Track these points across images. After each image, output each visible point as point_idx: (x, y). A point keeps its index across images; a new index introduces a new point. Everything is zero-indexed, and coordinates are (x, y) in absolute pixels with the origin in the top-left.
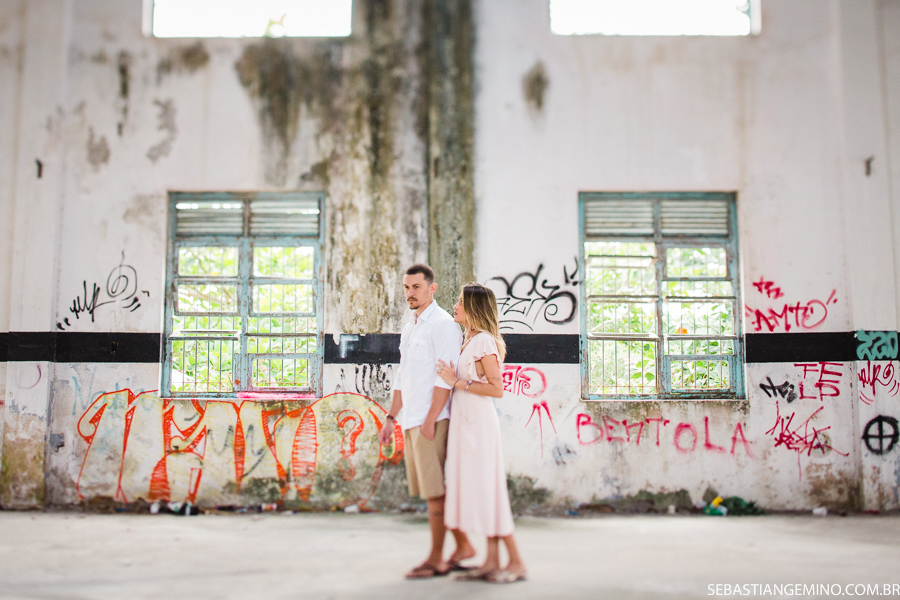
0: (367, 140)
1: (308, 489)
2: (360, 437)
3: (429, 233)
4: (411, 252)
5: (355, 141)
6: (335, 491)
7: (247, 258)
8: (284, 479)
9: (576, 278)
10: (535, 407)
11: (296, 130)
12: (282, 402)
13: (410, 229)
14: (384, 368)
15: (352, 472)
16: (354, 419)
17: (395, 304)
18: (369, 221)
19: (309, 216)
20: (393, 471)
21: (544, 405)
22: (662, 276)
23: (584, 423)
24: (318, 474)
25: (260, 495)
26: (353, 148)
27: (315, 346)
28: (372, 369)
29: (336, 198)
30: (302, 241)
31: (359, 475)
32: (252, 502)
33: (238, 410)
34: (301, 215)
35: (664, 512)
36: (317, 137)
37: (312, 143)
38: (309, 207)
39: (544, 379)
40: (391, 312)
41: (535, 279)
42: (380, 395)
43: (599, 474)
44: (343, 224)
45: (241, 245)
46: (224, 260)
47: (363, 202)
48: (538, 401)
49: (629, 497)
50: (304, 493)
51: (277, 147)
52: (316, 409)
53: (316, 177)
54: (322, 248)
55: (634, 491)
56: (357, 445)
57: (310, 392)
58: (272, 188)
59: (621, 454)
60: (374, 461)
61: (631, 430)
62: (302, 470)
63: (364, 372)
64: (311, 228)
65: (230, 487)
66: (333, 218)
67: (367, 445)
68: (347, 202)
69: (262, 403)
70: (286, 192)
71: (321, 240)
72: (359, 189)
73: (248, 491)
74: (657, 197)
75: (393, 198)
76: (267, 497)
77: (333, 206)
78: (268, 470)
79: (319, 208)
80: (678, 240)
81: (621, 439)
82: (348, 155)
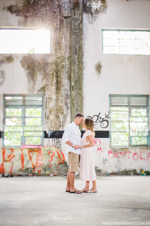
0: (55, 81)
1: (40, 170)
2: (54, 157)
3: (71, 105)
4: (66, 110)
5: (52, 81)
6: (47, 171)
7: (24, 112)
8: (34, 168)
9: (108, 117)
10: (98, 149)
11: (36, 78)
12: (34, 148)
13: (66, 104)
14: (60, 139)
15: (52, 166)
16: (52, 152)
17: (62, 123)
18: (55, 102)
19: (40, 100)
20: (62, 165)
21: (100, 148)
22: (130, 116)
23: (110, 153)
24: (43, 166)
25: (28, 172)
26: (51, 83)
27: (42, 134)
28: (56, 139)
29: (47, 96)
30: (38, 107)
31: (53, 166)
32: (26, 173)
33: (22, 150)
34: (38, 100)
35: (130, 175)
36: (42, 80)
37: (41, 82)
38: (40, 98)
39: (100, 142)
40: (61, 125)
41: (98, 117)
42: (58, 146)
43: (114, 165)
44: (49, 103)
45: (22, 108)
46: (18, 112)
47: (54, 97)
48: (99, 148)
49: (121, 171)
50: (39, 171)
51: (32, 83)
52: (42, 150)
53: (42, 91)
54: (44, 109)
55: (123, 170)
56: (53, 159)
57: (41, 145)
58: (30, 93)
59: (119, 161)
60: (57, 163)
61: (122, 155)
62: (39, 165)
63: (55, 140)
64: (41, 104)
65: (20, 170)
66: (46, 101)
67: (55, 159)
68: (50, 97)
69: (28, 149)
70: (34, 94)
71: (43, 107)
72: (53, 94)
73: (25, 171)
74: (129, 96)
75: (62, 96)
76: (30, 172)
77: (46, 98)
78: (30, 166)
79: (43, 99)
80: (134, 107)
81: (119, 157)
82: (50, 85)
